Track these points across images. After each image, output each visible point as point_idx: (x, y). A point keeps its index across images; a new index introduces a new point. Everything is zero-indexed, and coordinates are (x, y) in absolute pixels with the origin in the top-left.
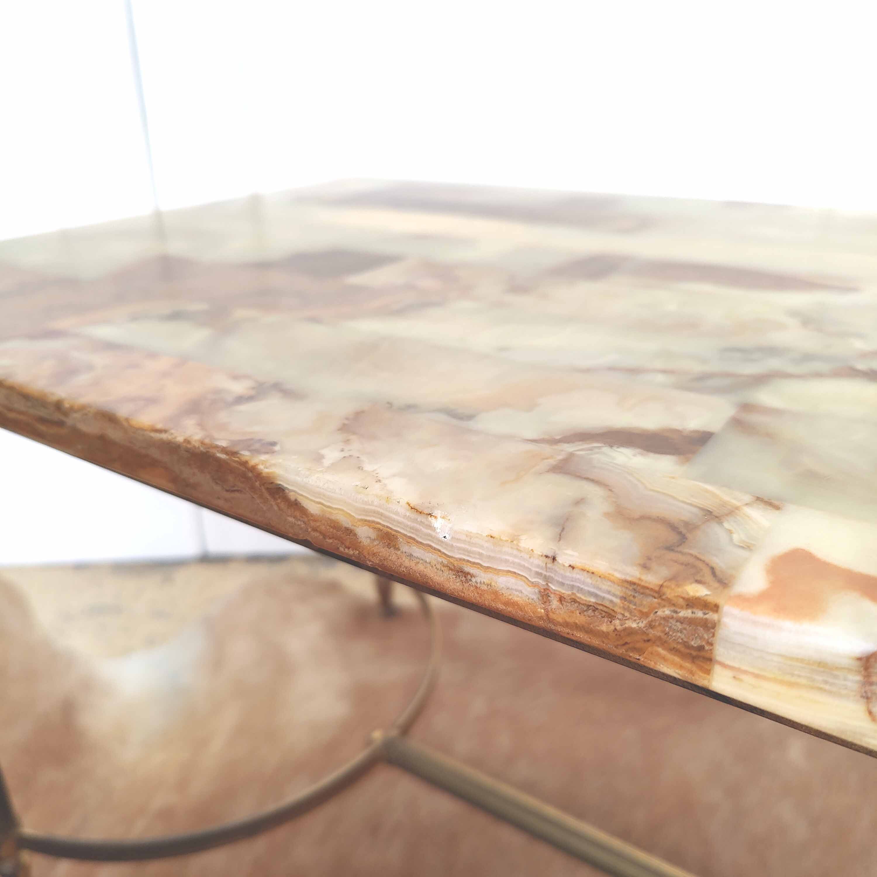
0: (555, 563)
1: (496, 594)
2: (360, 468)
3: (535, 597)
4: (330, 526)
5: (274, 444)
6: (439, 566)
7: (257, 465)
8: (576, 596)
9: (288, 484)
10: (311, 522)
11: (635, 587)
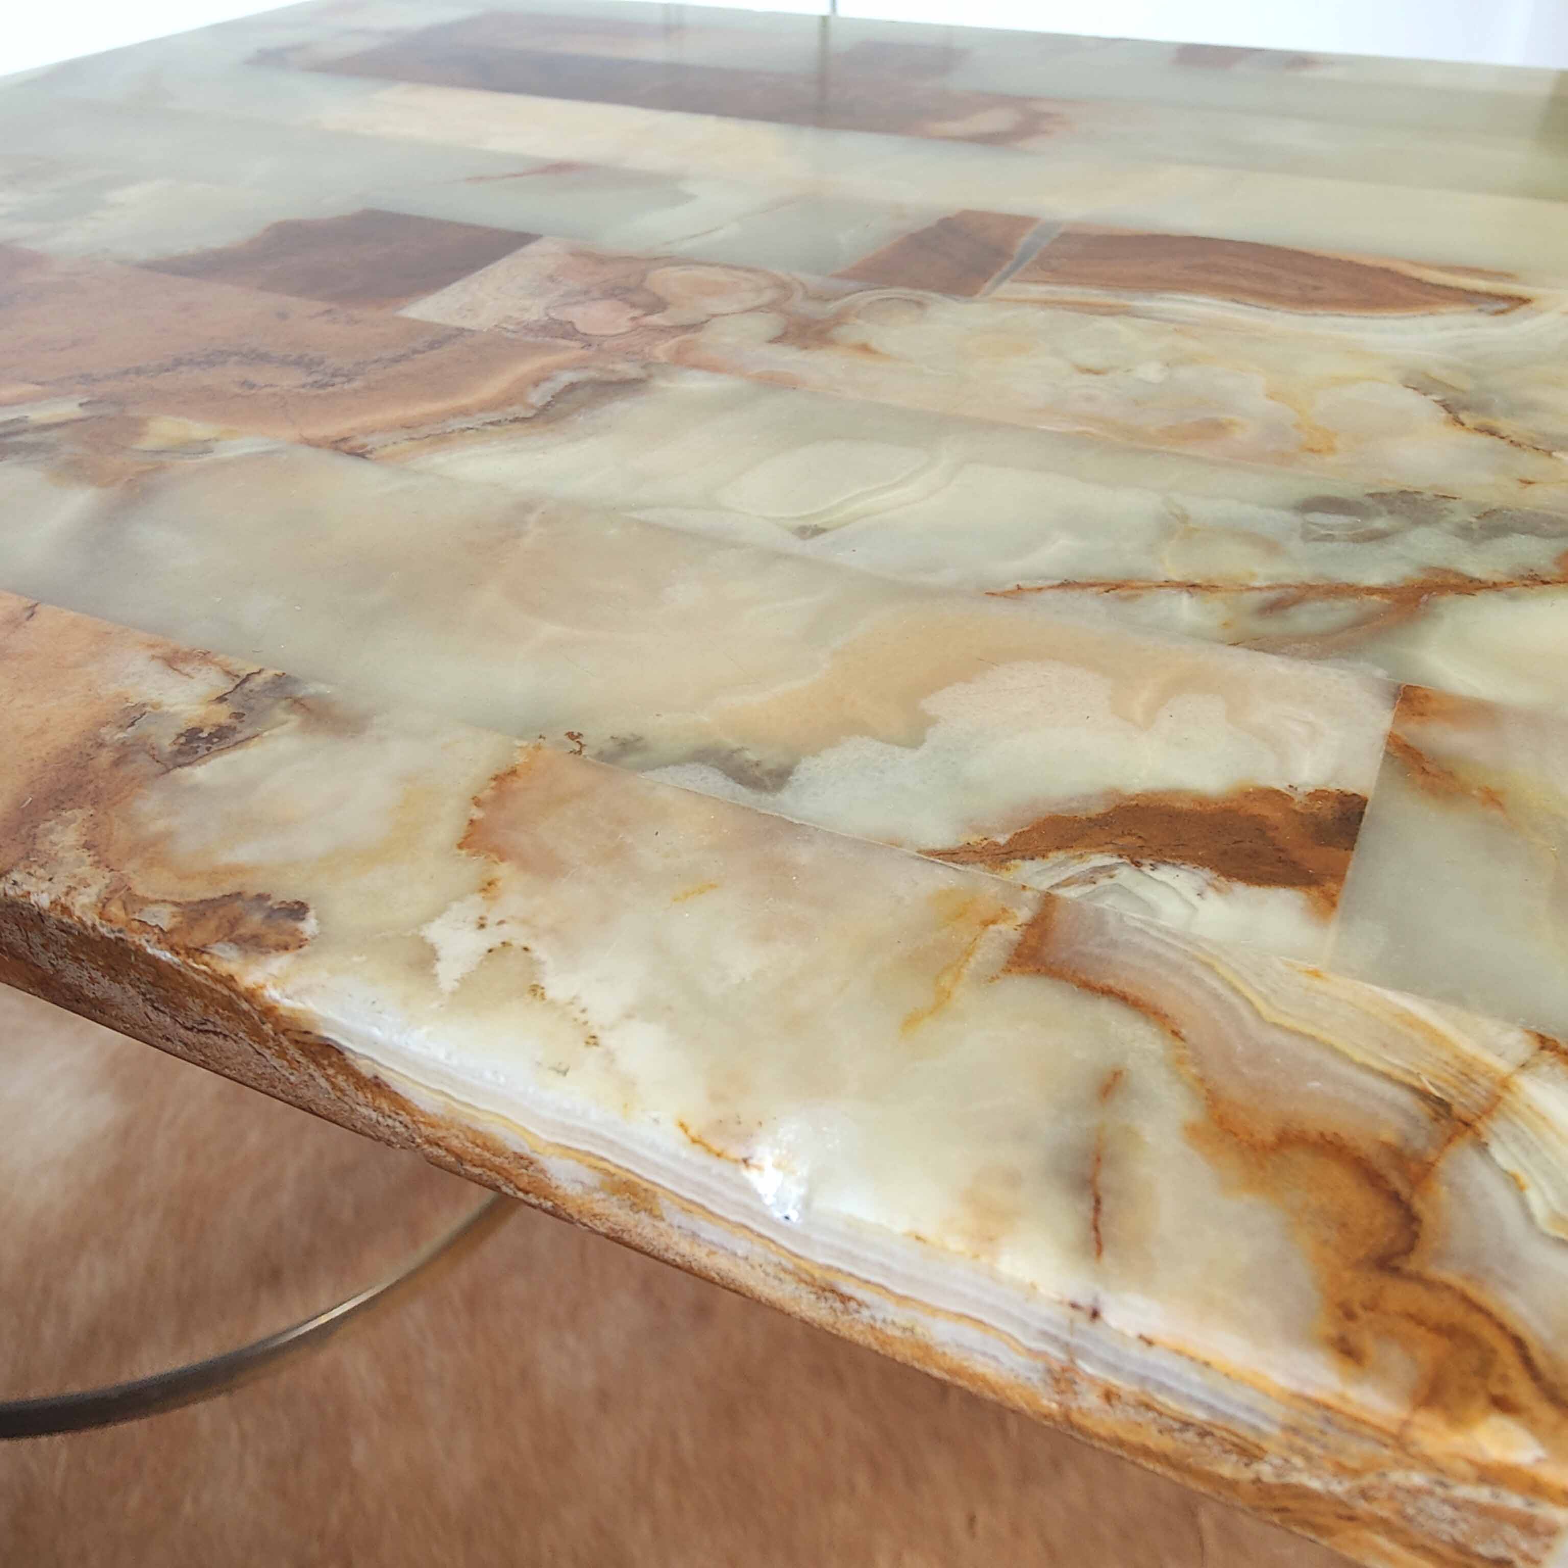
0: (1098, 1323)
1: (927, 1350)
2: (536, 990)
3: (1035, 1377)
4: (473, 1143)
5: (298, 910)
6: (770, 1270)
7: (262, 987)
8: (1154, 1399)
9: (352, 1042)
10: (422, 1126)
11: (1329, 1414)
